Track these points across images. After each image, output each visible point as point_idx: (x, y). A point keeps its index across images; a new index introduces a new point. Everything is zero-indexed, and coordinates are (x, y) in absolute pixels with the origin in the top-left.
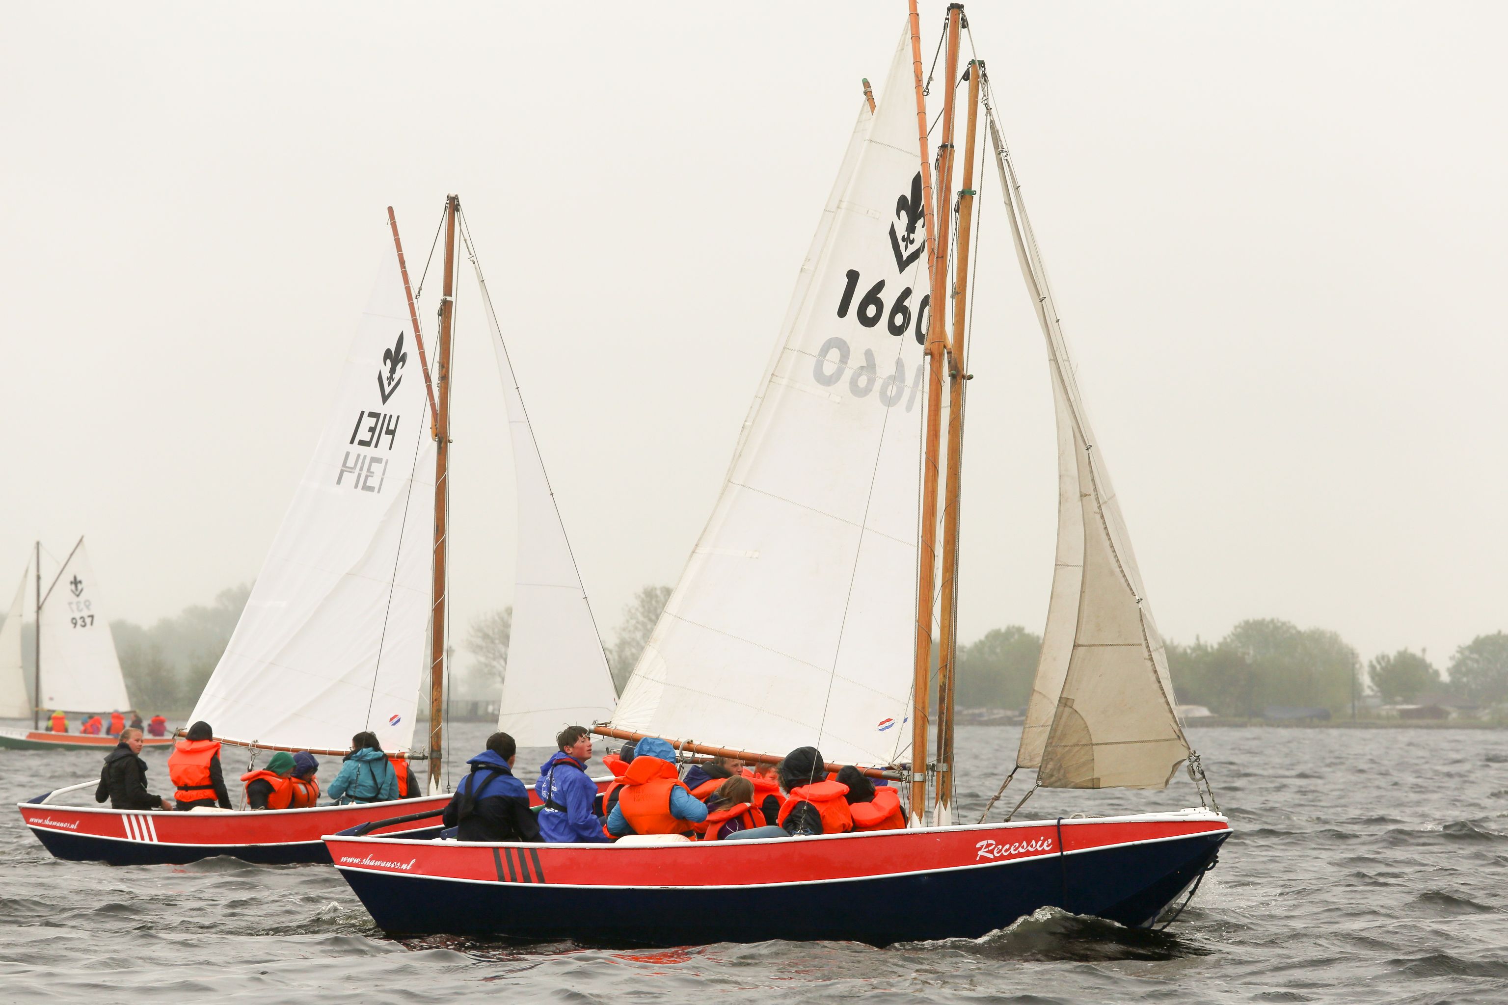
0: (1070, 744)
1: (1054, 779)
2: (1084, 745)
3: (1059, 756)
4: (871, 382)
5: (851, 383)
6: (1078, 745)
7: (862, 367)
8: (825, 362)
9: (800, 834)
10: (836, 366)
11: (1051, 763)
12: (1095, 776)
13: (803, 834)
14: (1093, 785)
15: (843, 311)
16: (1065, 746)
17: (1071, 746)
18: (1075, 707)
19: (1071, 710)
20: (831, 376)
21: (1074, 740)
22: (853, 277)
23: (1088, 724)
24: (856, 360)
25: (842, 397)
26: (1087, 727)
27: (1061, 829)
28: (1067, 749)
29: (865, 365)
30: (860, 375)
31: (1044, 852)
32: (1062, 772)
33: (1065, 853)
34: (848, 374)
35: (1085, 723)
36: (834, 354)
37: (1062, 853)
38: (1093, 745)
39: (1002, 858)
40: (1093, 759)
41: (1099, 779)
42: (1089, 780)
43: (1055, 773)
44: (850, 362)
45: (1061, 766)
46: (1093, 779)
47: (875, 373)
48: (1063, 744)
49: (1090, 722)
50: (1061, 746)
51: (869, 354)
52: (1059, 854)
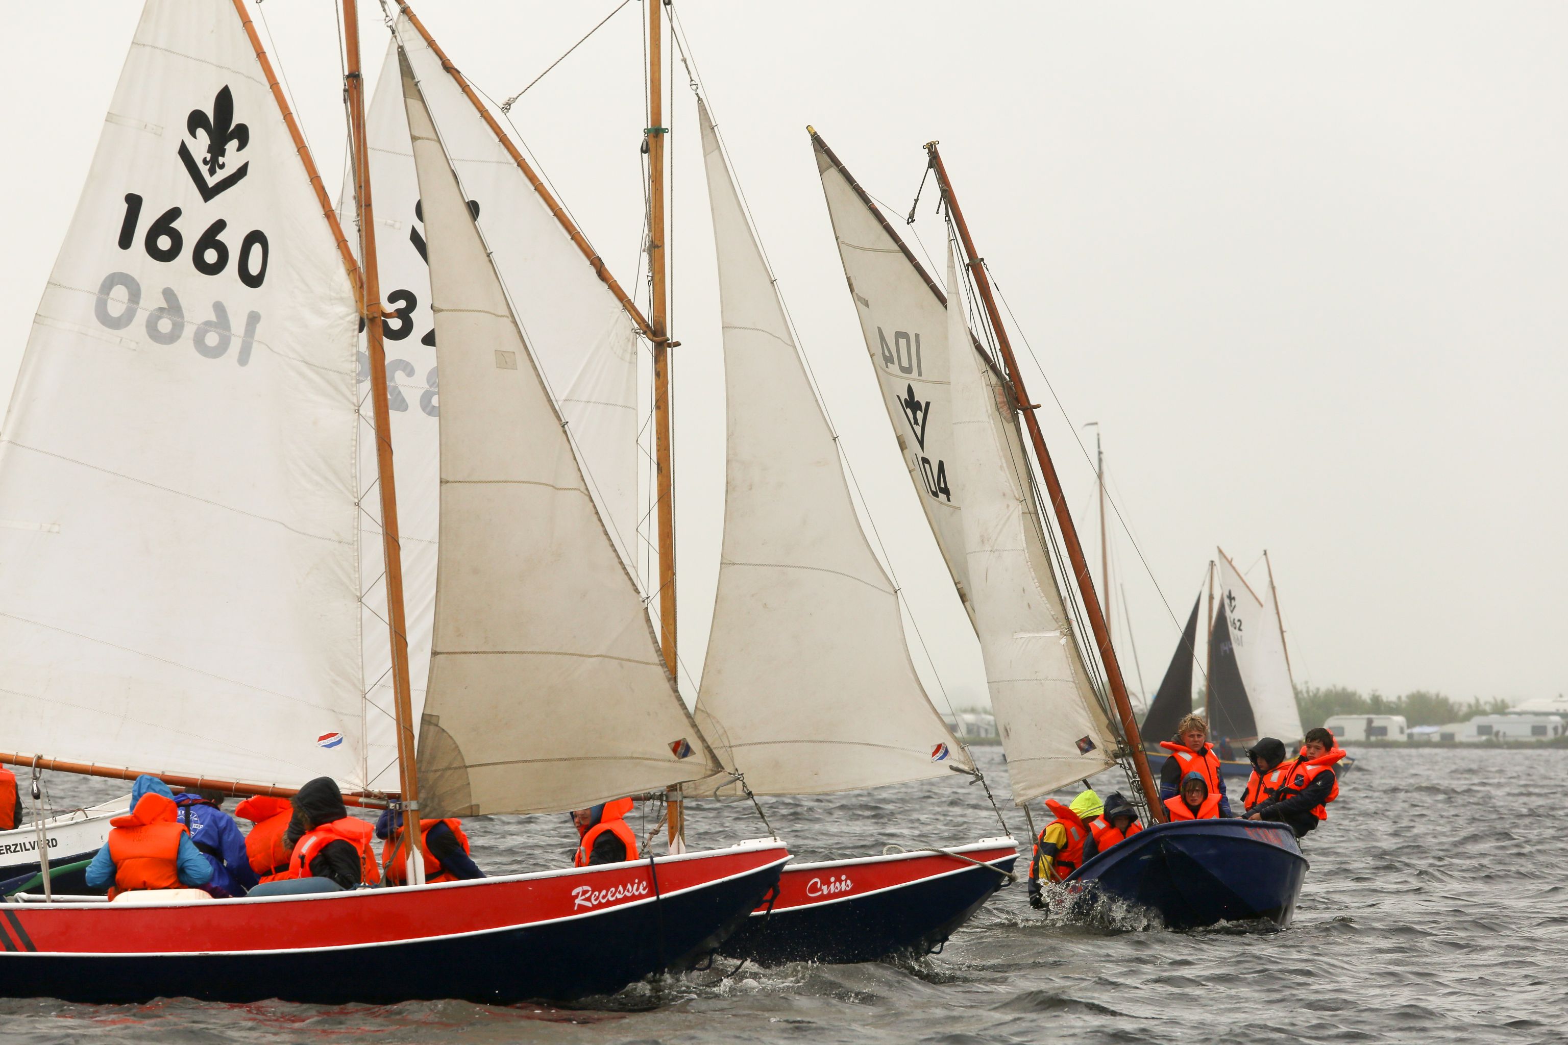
0: (441, 768)
1: (428, 809)
2: (456, 768)
3: (431, 783)
4: (178, 327)
5: (147, 326)
6: (450, 769)
7: (161, 309)
8: (110, 302)
9: (365, 887)
10: (125, 306)
11: (423, 791)
12: (473, 803)
13: (368, 887)
14: (472, 812)
15: (125, 241)
16: (436, 771)
17: (443, 770)
18: (440, 724)
19: (437, 728)
20: (119, 318)
21: (444, 764)
22: (134, 203)
23: (458, 743)
24: (151, 300)
25: (137, 343)
26: (457, 747)
27: (655, 867)
28: (439, 774)
29: (165, 305)
30: (159, 318)
31: (641, 897)
32: (436, 800)
33: (662, 897)
34: (141, 317)
35: (455, 743)
36: (120, 293)
37: (658, 897)
38: (466, 767)
39: (600, 906)
40: (469, 784)
41: (478, 806)
42: (467, 807)
43: (429, 802)
44: (142, 302)
45: (434, 794)
46: (471, 807)
47: (182, 316)
48: (434, 768)
49: (460, 740)
50: (432, 771)
51: (169, 294)
52: (654, 898)
